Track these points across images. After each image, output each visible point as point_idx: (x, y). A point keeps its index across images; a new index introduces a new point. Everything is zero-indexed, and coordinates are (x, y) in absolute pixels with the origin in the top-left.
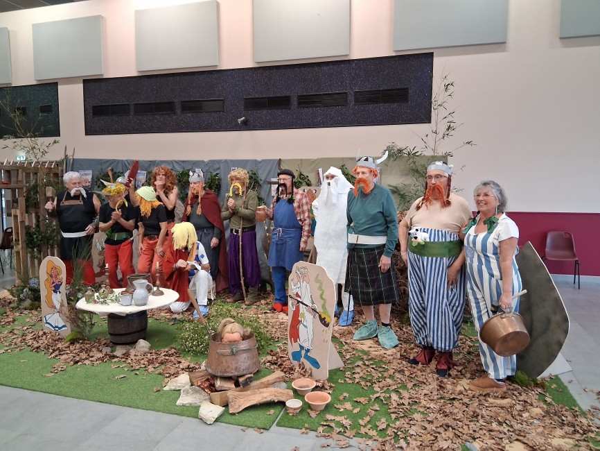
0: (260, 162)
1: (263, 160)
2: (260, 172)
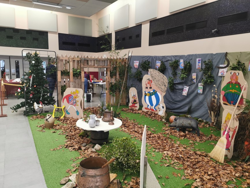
0: (215, 55)
1: (217, 54)
2: (214, 61)
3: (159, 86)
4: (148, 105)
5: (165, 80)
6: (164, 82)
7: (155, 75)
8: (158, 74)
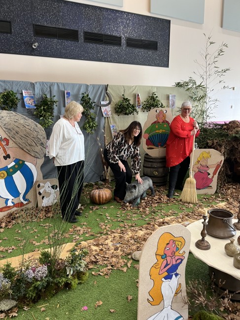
0: (90, 86)
3: (28, 148)
4: (7, 200)
5: (40, 134)
6: (39, 136)
7: (16, 124)
8: (22, 121)
